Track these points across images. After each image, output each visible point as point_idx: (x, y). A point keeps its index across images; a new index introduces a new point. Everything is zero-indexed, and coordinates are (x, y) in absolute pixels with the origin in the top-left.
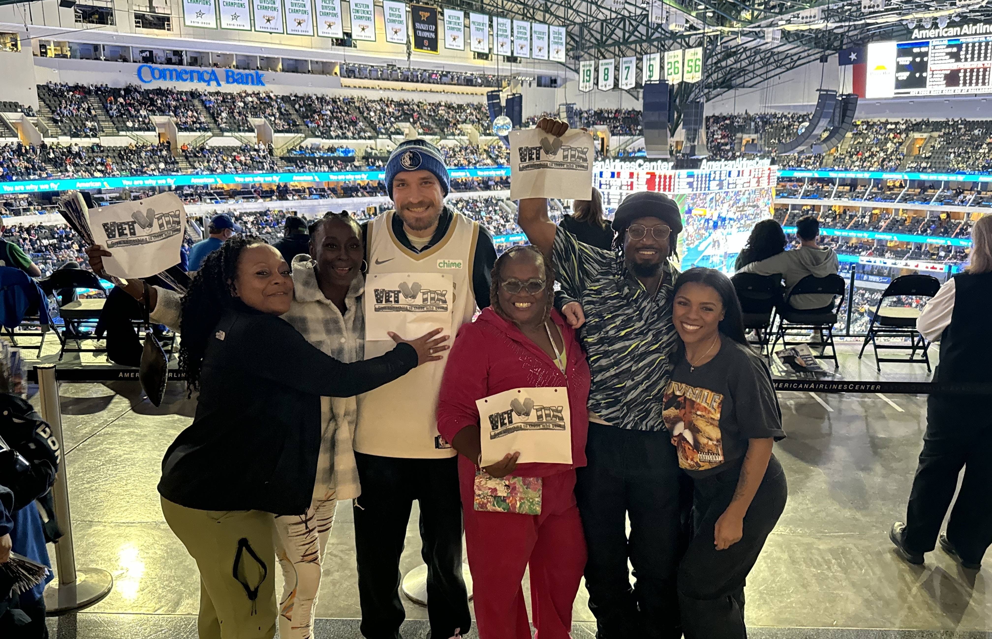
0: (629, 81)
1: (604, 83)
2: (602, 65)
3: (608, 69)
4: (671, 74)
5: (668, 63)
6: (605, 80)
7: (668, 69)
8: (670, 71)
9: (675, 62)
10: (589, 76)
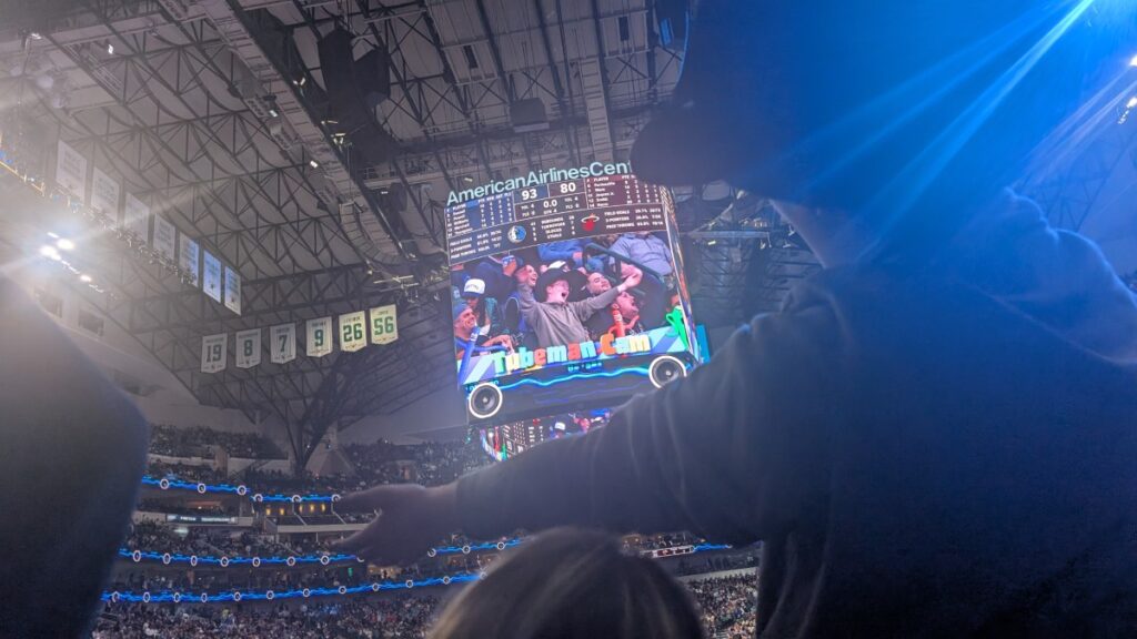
0: (286, 353)
1: (245, 358)
2: (240, 337)
3: (250, 342)
4: (350, 339)
5: (345, 328)
6: (246, 355)
7: (345, 334)
8: (348, 337)
9: (355, 326)
10: (219, 353)
